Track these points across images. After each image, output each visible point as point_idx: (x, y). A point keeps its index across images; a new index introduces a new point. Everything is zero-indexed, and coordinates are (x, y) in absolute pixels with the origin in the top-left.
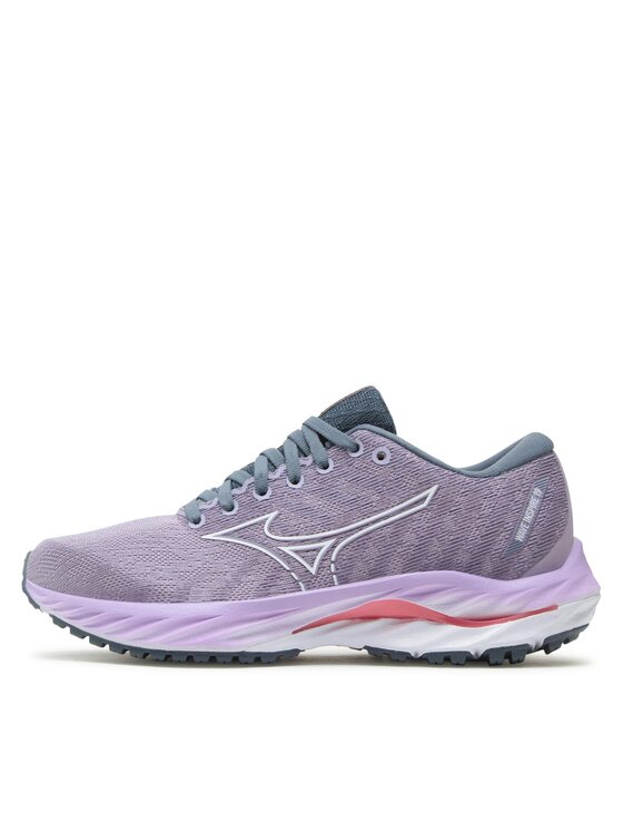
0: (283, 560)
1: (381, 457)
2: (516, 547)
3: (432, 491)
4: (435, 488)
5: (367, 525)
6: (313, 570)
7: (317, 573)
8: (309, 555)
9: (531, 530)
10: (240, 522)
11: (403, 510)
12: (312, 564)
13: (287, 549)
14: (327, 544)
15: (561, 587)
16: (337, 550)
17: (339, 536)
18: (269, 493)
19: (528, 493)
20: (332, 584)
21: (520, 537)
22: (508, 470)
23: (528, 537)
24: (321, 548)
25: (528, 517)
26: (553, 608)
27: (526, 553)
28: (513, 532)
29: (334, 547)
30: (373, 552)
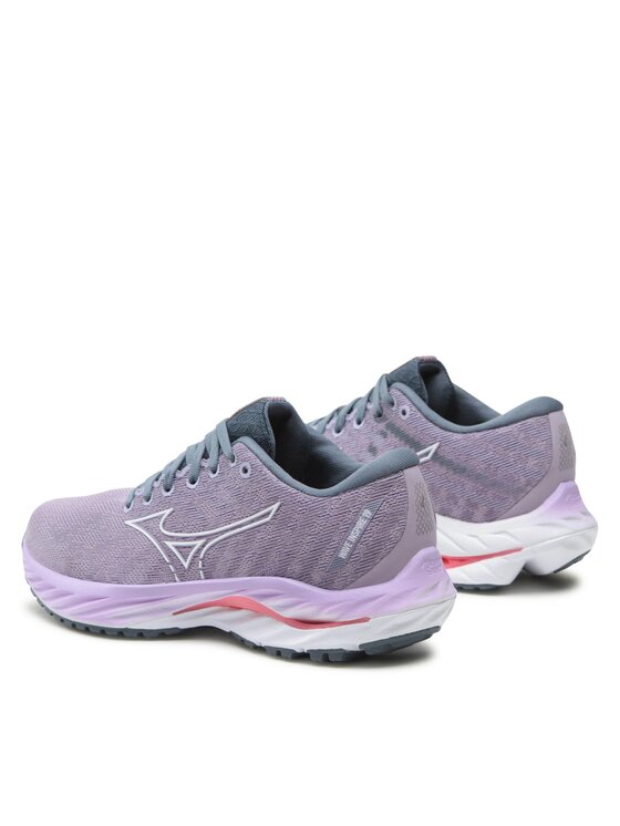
0: (166, 553)
1: (245, 471)
2: (340, 563)
3: (275, 507)
4: (278, 504)
5: (227, 531)
6: (186, 565)
7: (189, 567)
8: (184, 550)
9: (354, 548)
10: (149, 514)
11: (253, 521)
12: (185, 559)
13: (170, 544)
14: (199, 543)
15: (376, 601)
16: (205, 549)
17: (209, 538)
18: (172, 491)
19: (358, 514)
20: (200, 579)
21: (343, 554)
22: (344, 492)
23: (350, 555)
24: (194, 546)
25: (353, 537)
26: (365, 620)
27: (349, 568)
28: (337, 549)
29: (203, 546)
30: (229, 555)
